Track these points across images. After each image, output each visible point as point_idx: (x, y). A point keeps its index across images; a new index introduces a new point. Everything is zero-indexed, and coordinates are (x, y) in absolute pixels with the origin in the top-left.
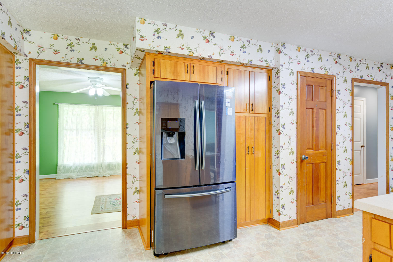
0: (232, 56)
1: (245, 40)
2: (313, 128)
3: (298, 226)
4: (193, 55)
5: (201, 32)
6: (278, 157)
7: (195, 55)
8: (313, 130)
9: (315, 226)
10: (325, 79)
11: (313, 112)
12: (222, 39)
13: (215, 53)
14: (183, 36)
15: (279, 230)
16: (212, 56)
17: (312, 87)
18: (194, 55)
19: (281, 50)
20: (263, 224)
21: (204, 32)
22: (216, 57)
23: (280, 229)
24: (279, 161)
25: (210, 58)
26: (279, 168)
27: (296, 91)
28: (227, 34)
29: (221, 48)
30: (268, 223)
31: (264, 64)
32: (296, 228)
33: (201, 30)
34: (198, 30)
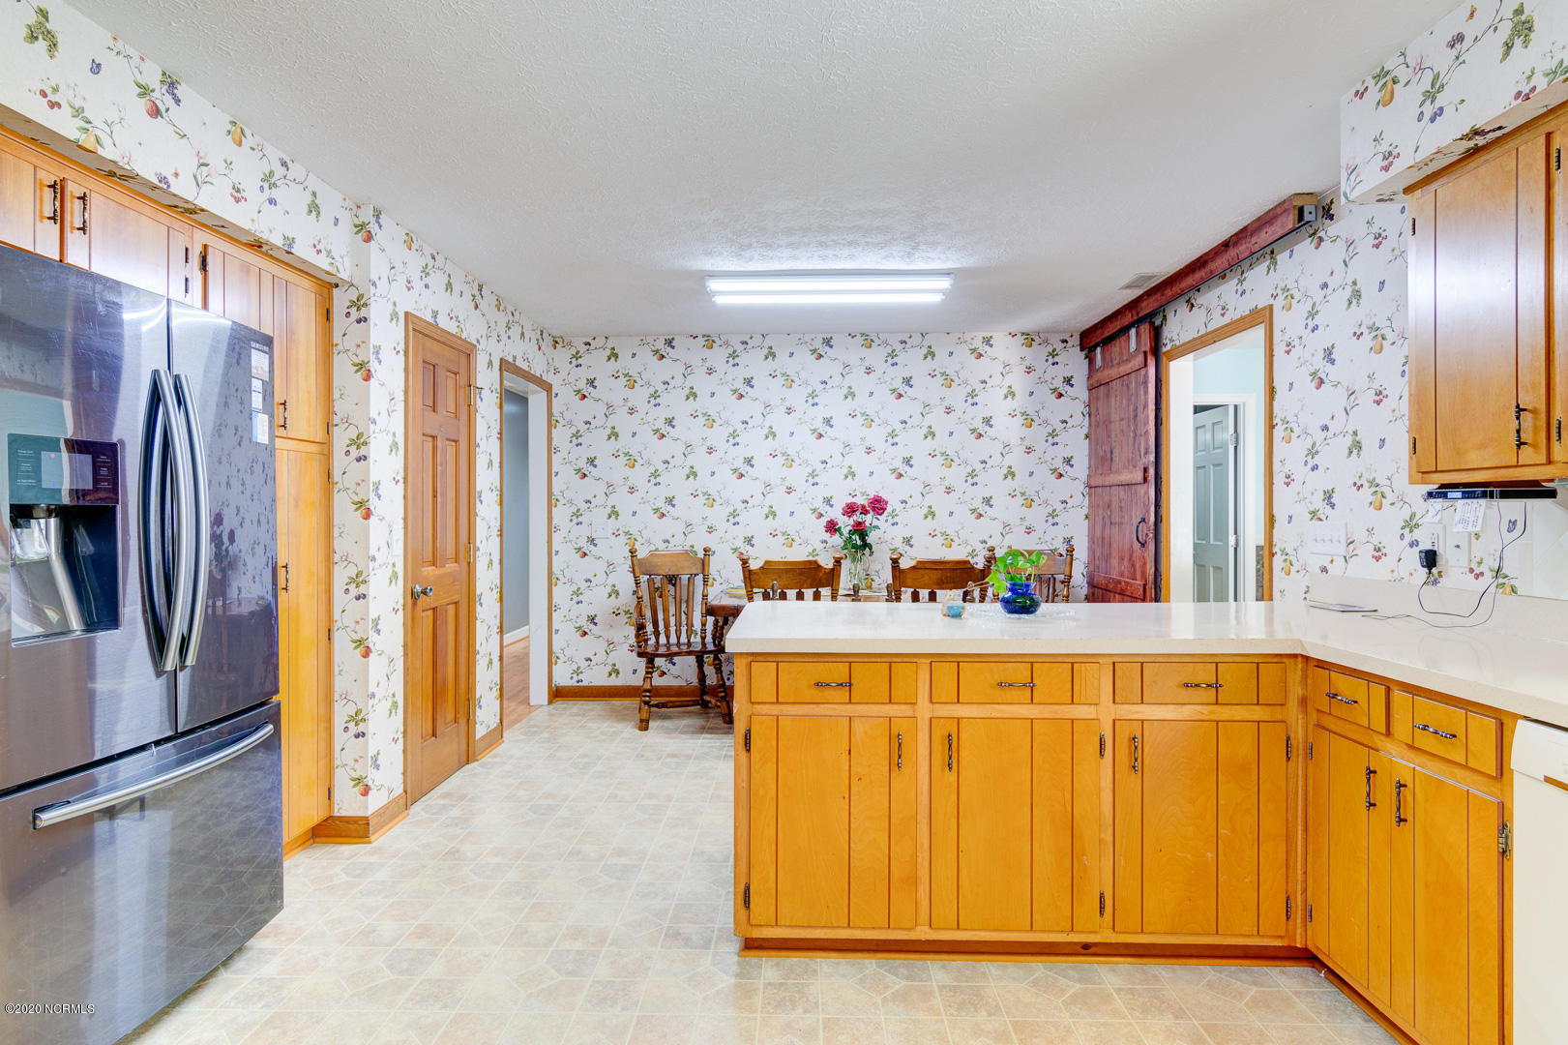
0: (237, 202)
1: (274, 154)
2: (435, 496)
3: (408, 815)
4: (99, 153)
5: (131, 58)
6: (360, 597)
7: (108, 152)
8: (433, 501)
9: (447, 795)
10: (458, 350)
11: (435, 448)
12: (204, 124)
13: (179, 171)
14: (55, 45)
15: (370, 843)
16: (171, 180)
17: (432, 368)
18: (100, 151)
19: (372, 231)
20: (305, 849)
21: (142, 64)
22: (184, 188)
23: (372, 838)
24: (367, 607)
25: (165, 187)
26: (366, 631)
27: (403, 374)
28: (223, 111)
29: (201, 158)
30: (318, 840)
31: (322, 262)
32: (406, 820)
33: (130, 51)
34: (120, 45)
